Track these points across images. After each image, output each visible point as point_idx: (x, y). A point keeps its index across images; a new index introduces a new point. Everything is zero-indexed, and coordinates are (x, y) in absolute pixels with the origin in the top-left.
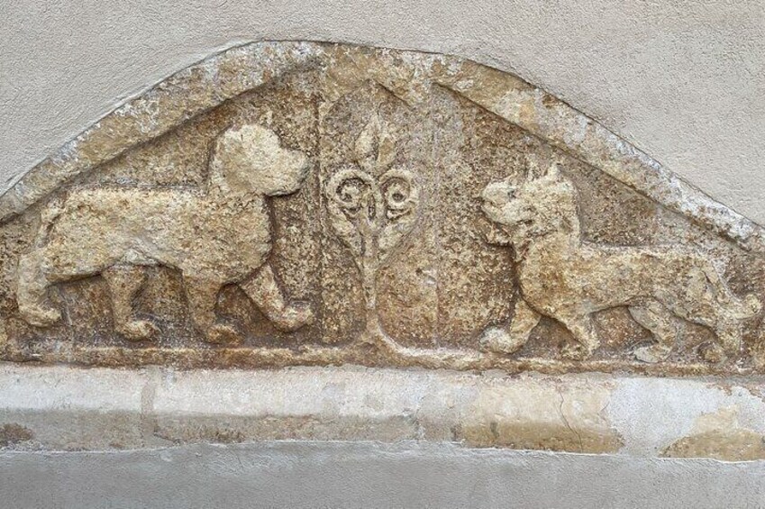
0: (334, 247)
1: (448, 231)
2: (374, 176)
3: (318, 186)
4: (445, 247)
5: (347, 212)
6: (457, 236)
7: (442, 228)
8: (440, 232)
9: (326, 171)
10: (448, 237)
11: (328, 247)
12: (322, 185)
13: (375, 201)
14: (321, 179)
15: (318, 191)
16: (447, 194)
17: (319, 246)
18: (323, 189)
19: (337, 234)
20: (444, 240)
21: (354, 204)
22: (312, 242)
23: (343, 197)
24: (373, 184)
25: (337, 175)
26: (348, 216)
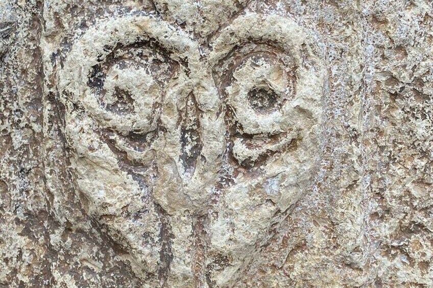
0: (84, 253)
1: (394, 204)
2: (197, 36)
3: (41, 74)
4: (388, 250)
5: (120, 142)
6: (419, 217)
7: (380, 195)
8: (374, 206)
9: (59, 23)
10: (394, 222)
11: (68, 255)
12: (49, 69)
13: (199, 110)
14: (48, 49)
15: (40, 89)
16: (394, 96)
17: (42, 253)
18: (54, 77)
19: (91, 209)
20: (385, 230)
21: (139, 119)
22: (23, 241)
23: (110, 99)
24: (193, 58)
25: (91, 33)
26: (122, 156)
